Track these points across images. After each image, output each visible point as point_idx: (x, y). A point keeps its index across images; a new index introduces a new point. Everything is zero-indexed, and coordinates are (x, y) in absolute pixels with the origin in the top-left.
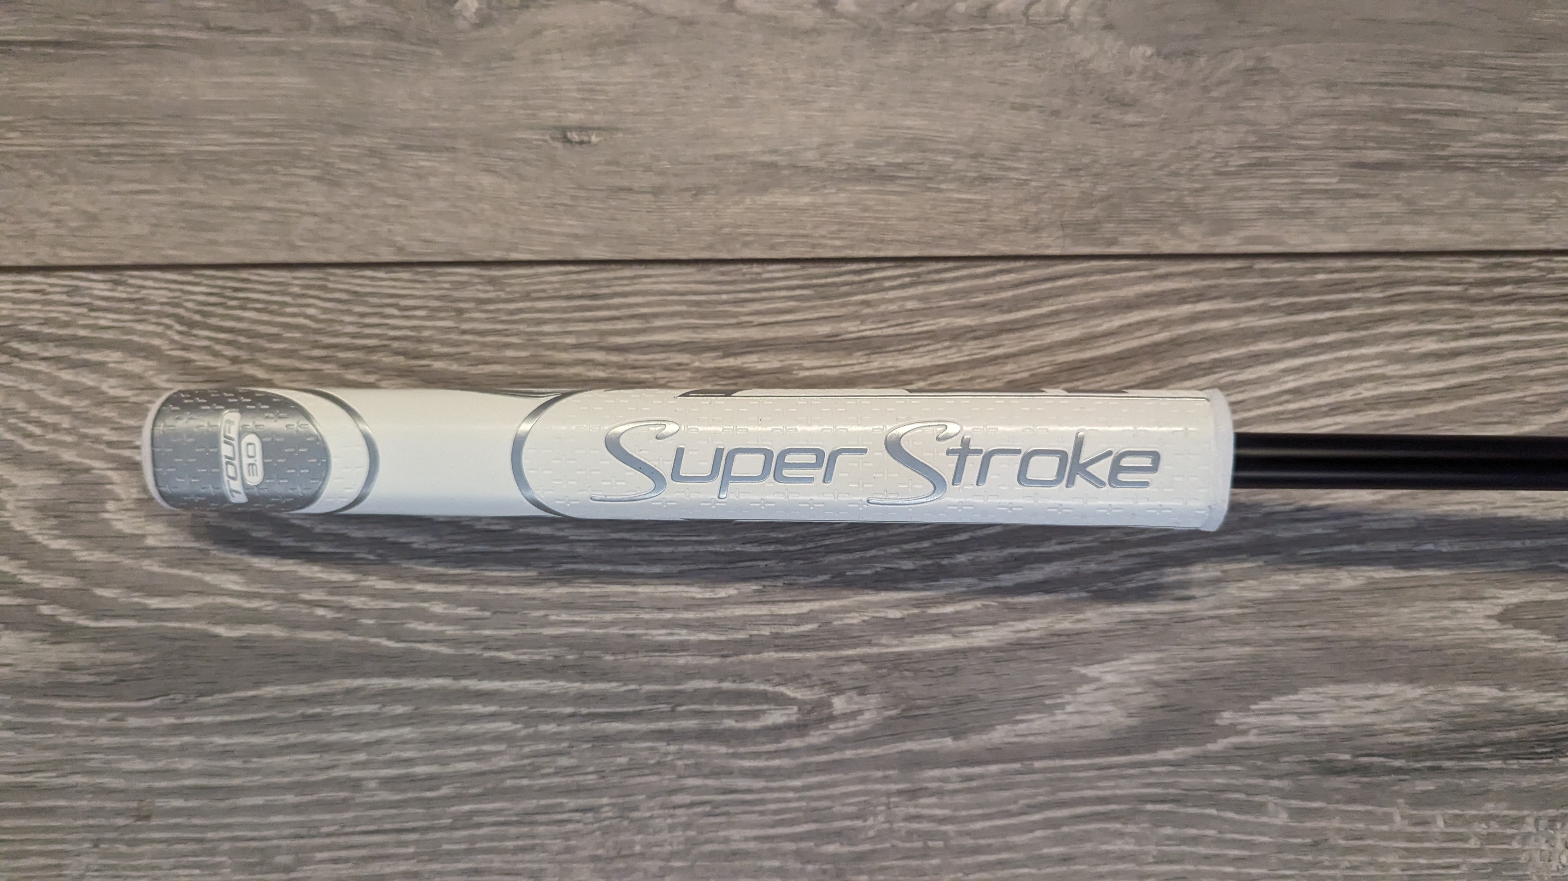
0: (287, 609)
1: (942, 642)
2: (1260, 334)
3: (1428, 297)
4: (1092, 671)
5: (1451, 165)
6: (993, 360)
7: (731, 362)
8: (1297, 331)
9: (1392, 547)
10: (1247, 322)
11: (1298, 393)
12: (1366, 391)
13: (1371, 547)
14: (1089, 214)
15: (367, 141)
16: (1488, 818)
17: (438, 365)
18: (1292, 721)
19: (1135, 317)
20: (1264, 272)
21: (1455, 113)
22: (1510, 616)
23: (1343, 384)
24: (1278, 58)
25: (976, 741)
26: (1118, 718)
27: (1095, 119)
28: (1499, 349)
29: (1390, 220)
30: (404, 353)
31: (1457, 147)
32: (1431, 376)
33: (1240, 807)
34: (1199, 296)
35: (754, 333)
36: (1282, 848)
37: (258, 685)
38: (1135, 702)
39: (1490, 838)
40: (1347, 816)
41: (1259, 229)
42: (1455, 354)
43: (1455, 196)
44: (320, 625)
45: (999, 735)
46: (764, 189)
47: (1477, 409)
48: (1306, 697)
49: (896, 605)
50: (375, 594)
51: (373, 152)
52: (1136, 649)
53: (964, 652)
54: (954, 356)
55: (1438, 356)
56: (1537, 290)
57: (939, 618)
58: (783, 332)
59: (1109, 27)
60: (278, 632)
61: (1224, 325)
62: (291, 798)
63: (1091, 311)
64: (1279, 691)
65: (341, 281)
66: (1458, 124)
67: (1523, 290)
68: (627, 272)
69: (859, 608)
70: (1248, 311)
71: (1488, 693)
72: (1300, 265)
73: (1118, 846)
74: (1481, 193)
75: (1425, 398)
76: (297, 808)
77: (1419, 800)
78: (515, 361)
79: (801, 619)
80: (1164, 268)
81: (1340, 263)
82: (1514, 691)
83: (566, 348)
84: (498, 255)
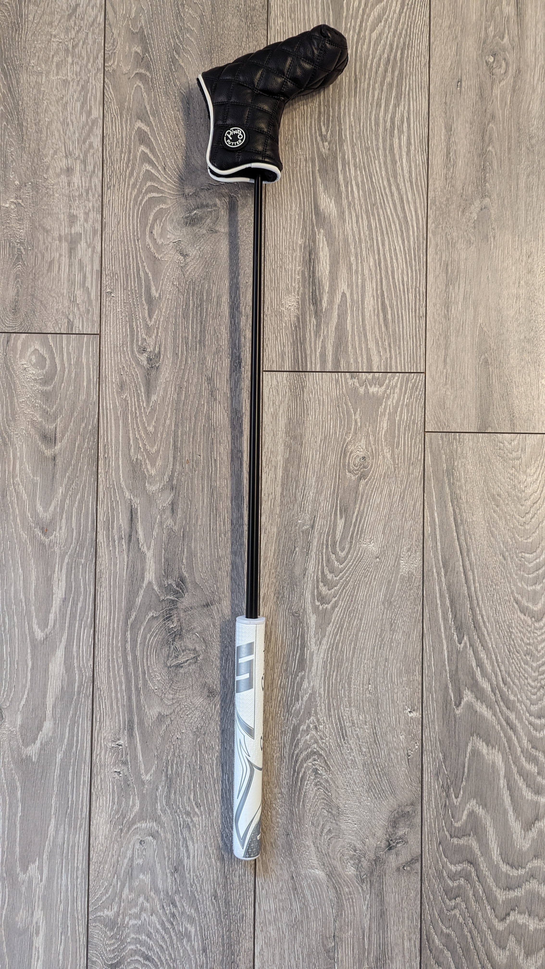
0: (350, 16)
1: (340, 168)
2: (409, 242)
3: (416, 279)
4: (333, 201)
5: (447, 286)
6: (404, 181)
7: (405, 120)
8: (409, 250)
9: (360, 269)
10: (412, 238)
11: (395, 249)
12: (395, 265)
13: (360, 264)
14: (437, 203)
15: (459, 36)
16: (299, 288)
17: (406, 52)
18: (321, 245)
19: (413, 213)
20: (423, 243)
21: (459, 287)
22: (344, 294)
23: (397, 260)
24: (473, 248)
25: (317, 175)
26: (322, 207)
27: (460, 206)
28: (404, 295)
29: (435, 271)
30: (409, 44)
31: (451, 287)
32: (398, 279)
33: (302, 233)
34: (418, 228)
35: (412, 125)
36: (293, 242)
37: (333, 10)
38: (326, 211)
39: (294, 287)
40: (300, 257)
41: (433, 242)
42: (403, 285)
43: (440, 287)
44: (346, 24)
45: (319, 180)
46: (446, 128)
47: (390, 289)
48: (326, 249)
49: (348, 157)
50: (353, 37)
51: (457, 37)
52: (337, 211)
53: (338, 172)
54: (405, 172)
55: (403, 281)
56: (417, 304)
57: (345, 167)
58: (412, 132)
59: (481, 209)
60: (345, 14)
61: (411, 233)
62: (306, 17)
63: (415, 203)
64: (328, 243)
65: (426, 29)
66: (457, 288)
67: (418, 301)
68: (427, 96)
69: (348, 149)
70: (414, 239)
71: (327, 289)
72: (425, 251)
73: (294, 206)
74: (441, 292)
75: (393, 278)
76: (304, 19)
77: (303, 272)
78: (406, 69)
79: (345, 135)
80: (425, 220)
81: (425, 260)
82: (327, 295)
83: (409, 82)
84: (431, 66)
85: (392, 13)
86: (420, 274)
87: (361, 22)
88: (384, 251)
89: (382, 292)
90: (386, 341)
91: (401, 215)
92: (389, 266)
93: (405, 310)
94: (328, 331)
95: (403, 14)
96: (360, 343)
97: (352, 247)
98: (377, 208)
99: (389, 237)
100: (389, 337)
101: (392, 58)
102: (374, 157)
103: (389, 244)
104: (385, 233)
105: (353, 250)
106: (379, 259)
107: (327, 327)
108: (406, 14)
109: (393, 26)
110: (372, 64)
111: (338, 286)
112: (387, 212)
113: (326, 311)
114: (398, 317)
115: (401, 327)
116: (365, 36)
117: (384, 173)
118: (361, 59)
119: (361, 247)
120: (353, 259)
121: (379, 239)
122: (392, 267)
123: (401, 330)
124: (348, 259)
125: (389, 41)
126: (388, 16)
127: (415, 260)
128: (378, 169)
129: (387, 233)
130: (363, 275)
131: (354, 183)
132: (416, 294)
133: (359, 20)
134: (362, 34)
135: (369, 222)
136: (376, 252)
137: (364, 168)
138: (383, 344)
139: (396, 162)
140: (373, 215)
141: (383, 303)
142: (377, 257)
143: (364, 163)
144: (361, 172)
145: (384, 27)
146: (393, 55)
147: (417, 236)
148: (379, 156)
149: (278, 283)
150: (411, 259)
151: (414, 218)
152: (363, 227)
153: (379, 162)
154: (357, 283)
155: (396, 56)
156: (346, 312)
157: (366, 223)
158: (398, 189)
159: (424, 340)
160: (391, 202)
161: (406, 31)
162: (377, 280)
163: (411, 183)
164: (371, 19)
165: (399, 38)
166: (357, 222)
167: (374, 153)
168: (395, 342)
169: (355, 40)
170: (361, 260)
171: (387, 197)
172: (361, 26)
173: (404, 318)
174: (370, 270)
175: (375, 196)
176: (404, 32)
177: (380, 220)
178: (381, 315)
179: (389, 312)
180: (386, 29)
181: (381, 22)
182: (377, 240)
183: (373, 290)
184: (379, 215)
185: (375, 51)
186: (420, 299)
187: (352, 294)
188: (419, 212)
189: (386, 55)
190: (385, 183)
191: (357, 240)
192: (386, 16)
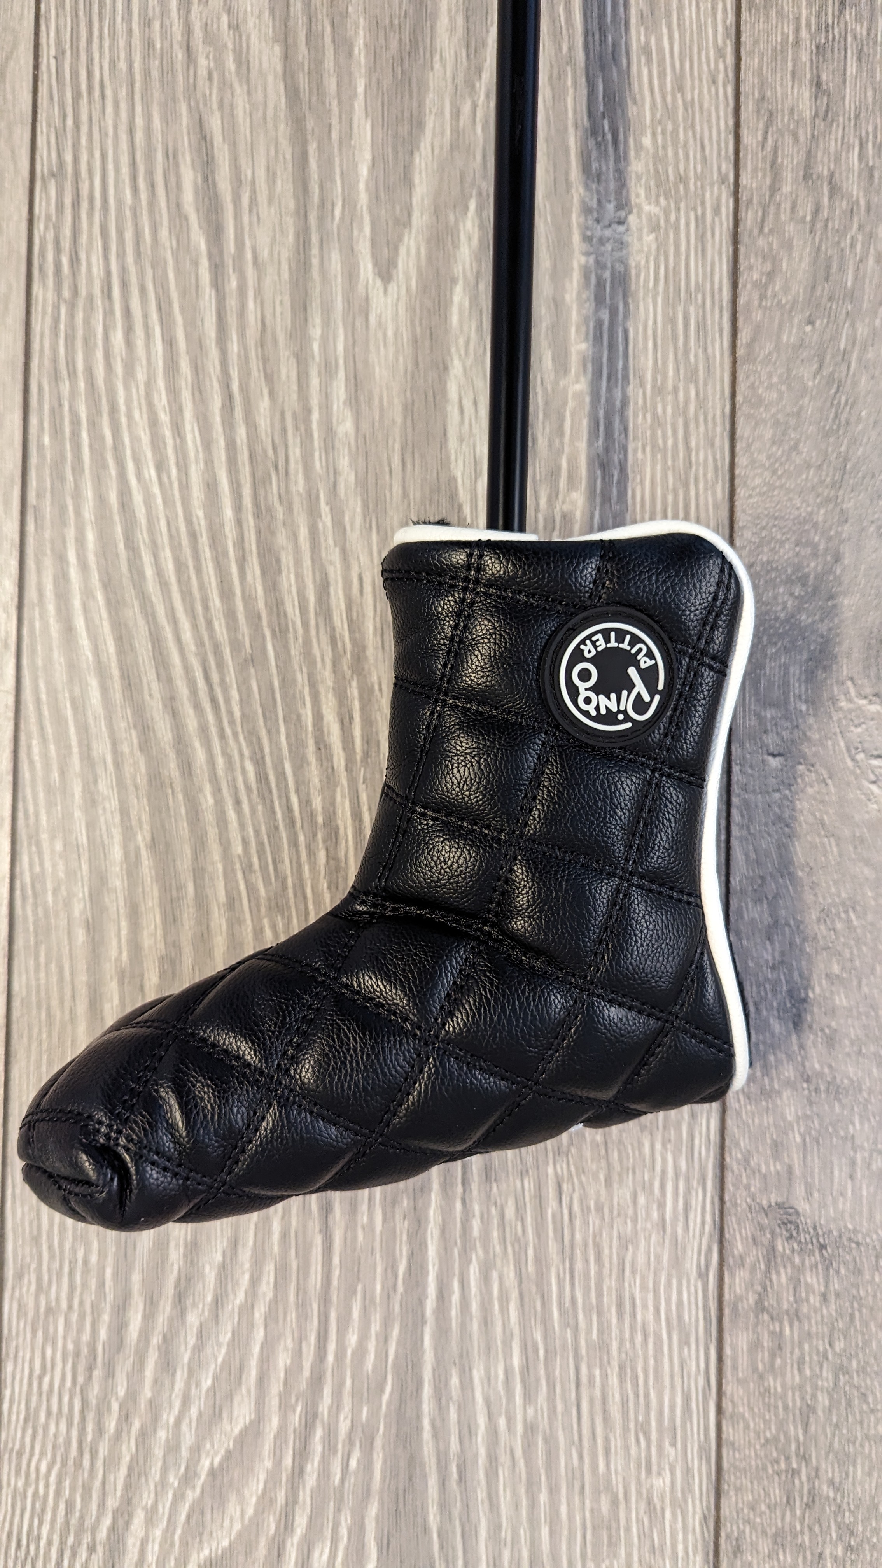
85: (164, 1509)
86: (55, 360)
87: (299, 1472)
88: (209, 462)
89: (218, 284)
90: (203, 72)
91: (133, 613)
92: (186, 397)
93: (120, 202)
94: (456, 114)
95: (112, 1503)
96: (317, 63)
97: (348, 476)
98: (236, 645)
99: (189, 521)
100: (191, 89)
101: (166, 1307)
102: (248, 869)
103: (185, 487)
104: (204, 539)
105: (344, 463)
106: (229, 425)
107: (456, 132)
108: (102, 1505)
109: (158, 1452)
110: (255, 1282)
111: (411, 309)
112: (195, 627)
113: (464, 199)
114: (150, 173)
115: (139, 136)
116: (285, 1408)
117: (208, 800)
118: (302, 1306)
119: (308, 477)
120: (346, 427)
121: (228, 513)
122: (173, 392)
123: (139, 121)
124: (365, 426)
125: (179, 1385)
126: (179, 1496)
127: (76, 422)
128: (232, 815)
129: (193, 536)
130: (302, 359)
131: (339, 759)
132: (74, 273)
133: (311, 1479)
134: (296, 1418)
135: (272, 587)
136: (244, 456)
137: (291, 823)
138: (219, 61)
139: (153, 844)
140: (254, 618)
141: (215, 233)
142: (241, 432)
143: (294, 843)
144: (306, 803)
145: (197, 1450)
146: (161, 1321)
147: (64, 523)
148: (229, 874)
149: (673, 321)
150: (93, 425)
151: (77, 603)
152: (298, 563)
153: (225, 846)
154: (327, 323)
155: (149, 1316)
156: (375, 199)
157: (288, 581)
158: (144, 728)
159: (44, 76)
160: (178, 669)
161: (100, 1431)
162: (242, 335)
163: (87, 757)
164: (255, 1487)
165: (132, 1395)
166: (323, 588)
167: (251, 889)
168: (168, 69)
169: (327, 1391)
170: (307, 421)
171: (194, 692)
172: (302, 1454)
173: (125, 170)
174: (269, 379)
175: (245, 701)
176: (111, 1425)
177: (226, 594)
178: (224, 186)
179: (188, 197)
180: (188, 1439)
181: (212, 1472)
182: (238, 508)
183: (258, 291)
184: (230, 615)
185: (239, 1341)
186: (58, 250)
187: (351, 274)
188: (55, 628)
189: (193, 1319)
190: (200, 755)
191: (324, 508)
192: (191, 1496)
